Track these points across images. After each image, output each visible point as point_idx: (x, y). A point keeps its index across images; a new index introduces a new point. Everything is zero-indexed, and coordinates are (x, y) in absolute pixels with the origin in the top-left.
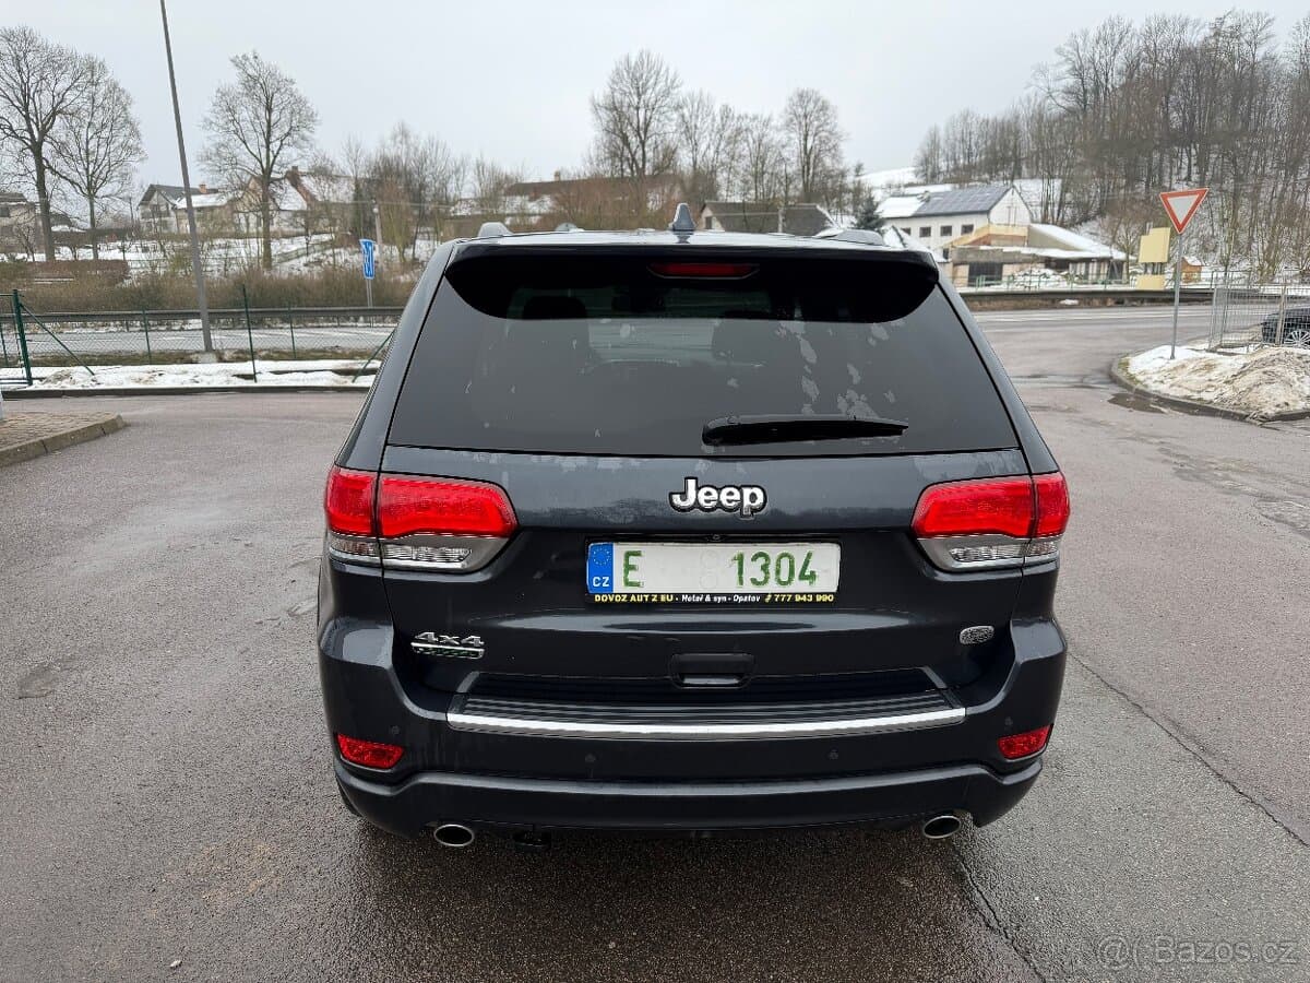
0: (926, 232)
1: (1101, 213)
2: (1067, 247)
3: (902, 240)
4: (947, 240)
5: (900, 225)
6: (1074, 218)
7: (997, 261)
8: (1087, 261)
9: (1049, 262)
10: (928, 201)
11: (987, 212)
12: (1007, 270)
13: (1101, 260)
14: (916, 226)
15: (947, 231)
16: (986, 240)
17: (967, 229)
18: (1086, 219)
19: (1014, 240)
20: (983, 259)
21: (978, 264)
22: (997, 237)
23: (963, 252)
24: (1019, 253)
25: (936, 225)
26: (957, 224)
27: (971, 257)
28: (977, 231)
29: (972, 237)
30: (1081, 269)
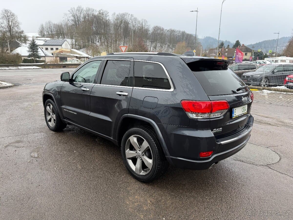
0: (47, 49)
1: (84, 47)
2: (79, 54)
3: (42, 50)
4: (52, 51)
5: (41, 47)
6: (78, 48)
7: (66, 57)
8: (84, 57)
9: (77, 57)
10: (46, 41)
11: (61, 45)
12: (68, 59)
13: (87, 57)
14: (44, 47)
15: (52, 49)
16: (62, 52)
17: (57, 49)
18: (81, 48)
19: (68, 52)
20: (62, 56)
21: (61, 57)
22: (64, 51)
23: (57, 54)
24: (70, 55)
25: (49, 48)
26: (54, 48)
27: (59, 56)
28: (59, 49)
29: (58, 51)
30: (83, 59)
